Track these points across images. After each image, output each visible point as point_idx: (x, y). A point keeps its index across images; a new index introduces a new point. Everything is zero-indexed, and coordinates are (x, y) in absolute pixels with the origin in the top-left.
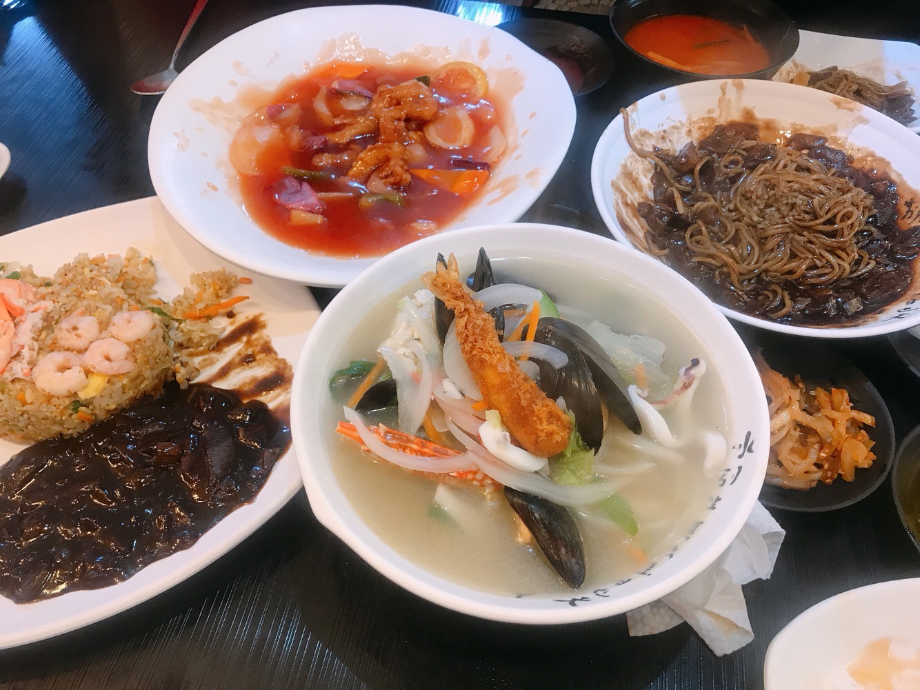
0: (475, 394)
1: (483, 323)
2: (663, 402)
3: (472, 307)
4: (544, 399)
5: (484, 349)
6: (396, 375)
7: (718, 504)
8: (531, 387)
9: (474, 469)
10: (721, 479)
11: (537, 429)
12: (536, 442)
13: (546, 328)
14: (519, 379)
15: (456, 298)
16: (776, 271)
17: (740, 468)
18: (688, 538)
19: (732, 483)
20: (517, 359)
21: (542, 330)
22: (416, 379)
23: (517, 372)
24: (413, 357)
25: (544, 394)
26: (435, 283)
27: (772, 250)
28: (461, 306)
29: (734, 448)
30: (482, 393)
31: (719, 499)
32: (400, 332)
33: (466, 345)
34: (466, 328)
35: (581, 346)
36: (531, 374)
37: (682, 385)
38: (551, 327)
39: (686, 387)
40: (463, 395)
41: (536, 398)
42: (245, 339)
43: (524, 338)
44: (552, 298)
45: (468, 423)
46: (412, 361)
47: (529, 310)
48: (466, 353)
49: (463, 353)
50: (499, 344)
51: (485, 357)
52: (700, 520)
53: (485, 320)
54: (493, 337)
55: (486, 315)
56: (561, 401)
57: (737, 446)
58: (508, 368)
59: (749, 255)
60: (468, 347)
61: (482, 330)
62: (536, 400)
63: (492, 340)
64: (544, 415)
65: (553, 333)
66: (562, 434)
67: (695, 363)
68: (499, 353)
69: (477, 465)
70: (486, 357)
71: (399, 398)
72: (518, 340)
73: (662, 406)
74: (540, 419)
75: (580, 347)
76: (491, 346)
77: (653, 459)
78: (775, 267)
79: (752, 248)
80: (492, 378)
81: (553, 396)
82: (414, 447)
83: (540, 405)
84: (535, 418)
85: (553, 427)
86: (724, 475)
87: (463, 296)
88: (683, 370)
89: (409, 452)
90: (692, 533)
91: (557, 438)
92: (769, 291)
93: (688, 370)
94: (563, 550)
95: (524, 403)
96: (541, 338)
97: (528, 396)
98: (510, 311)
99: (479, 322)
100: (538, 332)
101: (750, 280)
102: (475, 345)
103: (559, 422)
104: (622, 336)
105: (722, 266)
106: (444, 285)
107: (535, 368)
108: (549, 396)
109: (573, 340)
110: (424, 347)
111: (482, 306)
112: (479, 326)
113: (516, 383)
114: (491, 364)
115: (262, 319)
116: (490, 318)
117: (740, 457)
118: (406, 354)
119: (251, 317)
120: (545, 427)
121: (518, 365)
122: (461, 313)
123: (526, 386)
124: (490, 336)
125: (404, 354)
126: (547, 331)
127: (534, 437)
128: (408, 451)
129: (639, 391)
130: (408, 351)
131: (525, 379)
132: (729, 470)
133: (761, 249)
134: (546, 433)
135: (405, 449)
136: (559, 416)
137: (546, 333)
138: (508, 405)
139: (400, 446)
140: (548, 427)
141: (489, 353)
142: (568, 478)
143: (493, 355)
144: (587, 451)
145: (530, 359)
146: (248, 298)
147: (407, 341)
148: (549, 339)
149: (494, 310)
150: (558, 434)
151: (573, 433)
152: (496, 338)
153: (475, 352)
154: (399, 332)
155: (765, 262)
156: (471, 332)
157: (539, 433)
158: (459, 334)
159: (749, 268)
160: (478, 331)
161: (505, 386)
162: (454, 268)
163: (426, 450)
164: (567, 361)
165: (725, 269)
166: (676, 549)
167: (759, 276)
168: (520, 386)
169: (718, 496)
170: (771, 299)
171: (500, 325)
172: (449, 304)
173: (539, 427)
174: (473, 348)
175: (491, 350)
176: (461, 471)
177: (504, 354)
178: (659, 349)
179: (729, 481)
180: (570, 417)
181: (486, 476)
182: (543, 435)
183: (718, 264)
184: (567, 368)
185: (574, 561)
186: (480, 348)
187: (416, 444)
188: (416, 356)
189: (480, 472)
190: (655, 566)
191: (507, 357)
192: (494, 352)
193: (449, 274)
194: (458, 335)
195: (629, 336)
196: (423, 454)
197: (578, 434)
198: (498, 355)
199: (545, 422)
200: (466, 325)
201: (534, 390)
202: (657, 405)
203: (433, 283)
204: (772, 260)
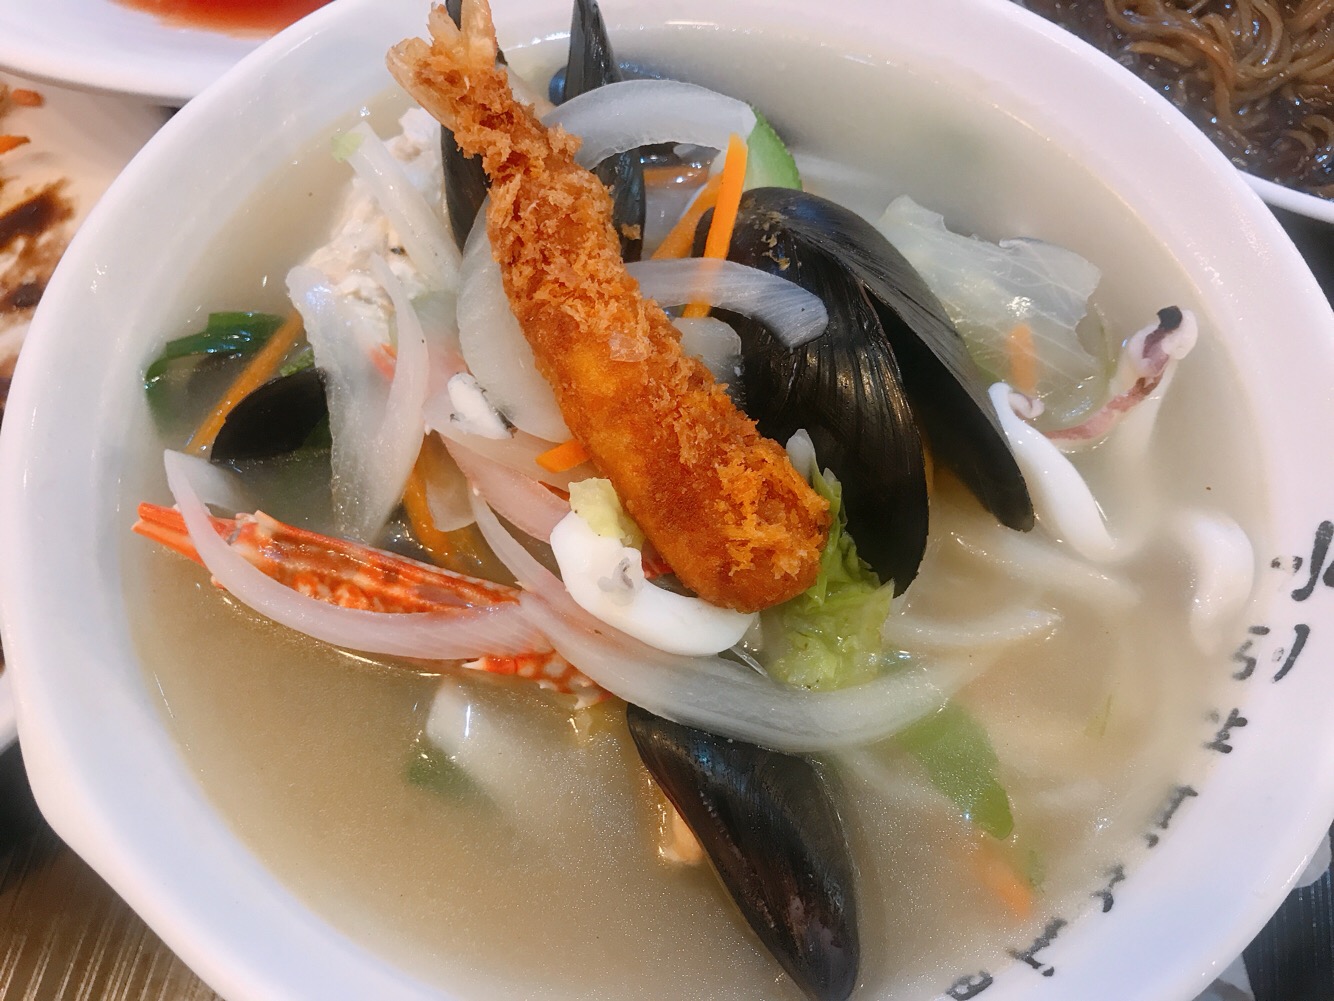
0: (544, 422)
1: (569, 201)
2: (1078, 431)
3: (536, 151)
4: (749, 442)
5: (570, 286)
6: (325, 356)
7: (1237, 736)
8: (714, 404)
9: (539, 647)
10: (1239, 656)
11: (727, 540)
12: (723, 576)
13: (763, 218)
14: (676, 380)
15: (489, 122)
16: (1319, 81)
17: (1303, 632)
18: (1153, 841)
19: (1279, 677)
20: (677, 311)
21: (751, 225)
22: (381, 371)
23: (671, 358)
24: (384, 302)
25: (750, 426)
26: (426, 74)
27: (1312, 30)
28: (501, 144)
29: (1276, 564)
30: (568, 421)
31: (1237, 721)
32: (353, 229)
33: (514, 270)
34: (516, 218)
35: (864, 273)
36: (713, 361)
37: (1132, 384)
38: (778, 216)
39: (1143, 388)
40: (509, 425)
41: (726, 440)
42: (20, 244)
43: (698, 248)
44: (783, 133)
45: (526, 504)
46: (381, 314)
47: (718, 164)
48: (518, 297)
49: (510, 296)
50: (618, 269)
51: (571, 312)
52: (1185, 782)
53: (576, 192)
54: (602, 247)
55: (580, 177)
56: (801, 444)
57: (1288, 563)
58: (642, 347)
59: (1255, 40)
60: (522, 275)
61: (567, 221)
62: (725, 447)
63: (600, 258)
64: (748, 495)
65: (784, 236)
66: (803, 553)
67: (1171, 319)
68: (617, 299)
69: (547, 639)
70: (576, 311)
71: (332, 428)
72: (683, 256)
73: (1079, 443)
74: (737, 507)
75: (866, 280)
76: (592, 277)
77: (1055, 599)
78: (1319, 72)
79: (1264, 21)
80: (595, 378)
81: (777, 429)
82: (363, 581)
83: (737, 461)
84: (722, 506)
85: (776, 533)
86: (1249, 644)
87: (509, 115)
88: (1136, 343)
89: (346, 595)
90: (1165, 825)
91: (787, 565)
92: (1303, 129)
93: (1153, 340)
94: (796, 904)
95: (688, 456)
96: (746, 250)
97: (703, 434)
98: (662, 172)
99: (558, 197)
100: (740, 230)
101: (1255, 103)
102: (544, 272)
103: (794, 514)
104: (974, 243)
105: (1194, 67)
106: (453, 79)
107: (727, 338)
108: (765, 431)
109: (845, 257)
110: (417, 274)
111: (571, 146)
112: (556, 209)
113: (667, 395)
114: (590, 334)
115: (65, 194)
116: (596, 186)
117: (1301, 595)
118: (364, 293)
119: (38, 190)
120: (754, 532)
121: (677, 335)
122: (503, 168)
123: (699, 403)
124: (588, 244)
125: (357, 295)
126: (766, 226)
127: (716, 562)
128: (343, 592)
129: (1020, 402)
130: (368, 285)
131: (696, 380)
132: (1264, 631)
133: (1286, 28)
134: (753, 550)
135: (335, 585)
136: (794, 495)
137: (762, 232)
138: (639, 461)
139: (322, 578)
140: (760, 534)
141: (584, 297)
142: (817, 664)
143: (599, 306)
144: (874, 587)
145: (718, 313)
146: (25, 140)
147: (365, 255)
148: (770, 253)
149: (612, 161)
150: (791, 552)
151: (834, 537)
152: (612, 251)
153: (541, 295)
154: (347, 229)
155: (1293, 60)
156: (531, 227)
157: (732, 551)
158: (498, 235)
159: (1257, 71)
160: (551, 225)
161: (631, 403)
162: (481, 24)
163: (396, 591)
164: (824, 320)
165: (1202, 75)
166: (1118, 875)
167: (1276, 95)
168: (679, 405)
169: (1235, 712)
170: (1310, 150)
171: (629, 211)
172: (470, 139)
173: (733, 532)
174: (536, 282)
175: (592, 289)
176: (500, 653)
177: (633, 302)
178: (1078, 280)
179: (1267, 667)
180: (826, 495)
181: (572, 670)
182: (744, 559)
183: (1186, 62)
184: (822, 343)
185: (827, 935)
186: (556, 281)
187: (369, 572)
188: (388, 298)
189: (555, 656)
190: (1061, 932)
191: (641, 312)
192: (601, 295)
193: (467, 46)
194: (494, 238)
195: (997, 243)
196: (389, 604)
197: (847, 539)
198: (614, 306)
199: (752, 519)
200: (517, 206)
201: (723, 415)
202: (1066, 442)
203: (419, 74)
204: (1311, 54)
